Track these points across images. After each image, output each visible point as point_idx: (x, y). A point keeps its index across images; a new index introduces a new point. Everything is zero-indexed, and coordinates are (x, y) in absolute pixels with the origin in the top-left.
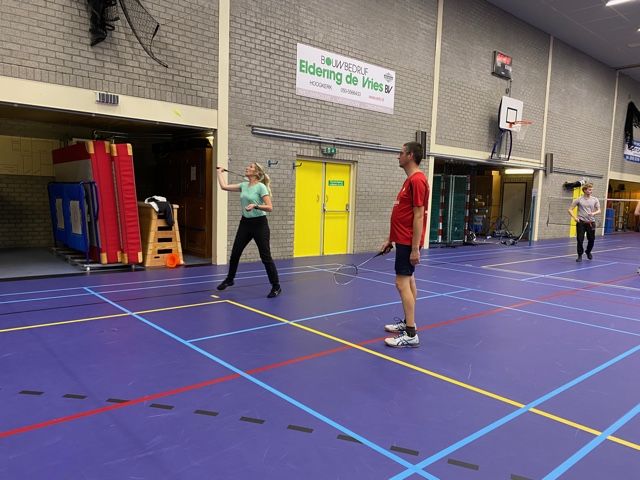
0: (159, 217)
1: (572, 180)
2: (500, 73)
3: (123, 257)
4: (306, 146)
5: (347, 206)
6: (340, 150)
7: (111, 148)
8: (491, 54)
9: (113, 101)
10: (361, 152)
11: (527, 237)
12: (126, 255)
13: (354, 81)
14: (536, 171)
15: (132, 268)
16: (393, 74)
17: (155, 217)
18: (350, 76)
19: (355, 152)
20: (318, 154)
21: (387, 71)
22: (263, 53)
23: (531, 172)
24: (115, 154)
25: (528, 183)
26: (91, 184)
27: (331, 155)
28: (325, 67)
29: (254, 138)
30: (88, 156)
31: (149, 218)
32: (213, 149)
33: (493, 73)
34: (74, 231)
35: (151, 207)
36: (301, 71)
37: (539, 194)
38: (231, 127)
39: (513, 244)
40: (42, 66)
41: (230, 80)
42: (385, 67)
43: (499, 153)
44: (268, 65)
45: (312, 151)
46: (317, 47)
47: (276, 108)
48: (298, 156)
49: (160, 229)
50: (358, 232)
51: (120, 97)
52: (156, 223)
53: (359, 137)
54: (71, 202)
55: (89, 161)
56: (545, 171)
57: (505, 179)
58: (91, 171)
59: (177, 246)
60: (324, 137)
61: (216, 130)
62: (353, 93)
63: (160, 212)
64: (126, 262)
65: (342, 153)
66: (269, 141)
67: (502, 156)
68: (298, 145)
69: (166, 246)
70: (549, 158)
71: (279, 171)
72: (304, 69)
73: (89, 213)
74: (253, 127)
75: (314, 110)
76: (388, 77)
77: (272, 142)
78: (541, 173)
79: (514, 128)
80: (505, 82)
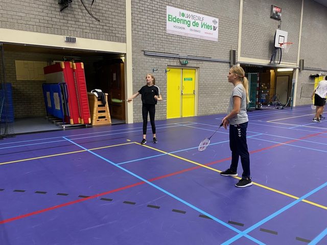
0: (99, 100)
1: (314, 73)
2: (275, 17)
3: (81, 121)
4: (172, 60)
5: (194, 91)
6: (190, 62)
7: (73, 65)
8: (270, 7)
9: (73, 41)
10: (201, 62)
11: (289, 105)
12: (82, 120)
13: (197, 25)
14: (295, 69)
15: (86, 126)
16: (217, 20)
17: (96, 100)
18: (195, 22)
19: (198, 62)
20: (179, 64)
21: (214, 19)
22: (149, 12)
23: (292, 70)
24: (75, 68)
25: (290, 76)
26: (64, 84)
27: (185, 64)
28: (181, 18)
29: (145, 57)
30: (62, 70)
31: (93, 100)
32: (125, 64)
33: (271, 17)
34: (56, 108)
35: (94, 95)
36: (169, 20)
37: (296, 81)
38: (133, 52)
39: (282, 109)
40: (37, 24)
41: (132, 27)
42: (213, 17)
43: (274, 60)
44: (151, 18)
45: (175, 63)
46: (177, 7)
47: (156, 41)
48: (168, 66)
49: (99, 106)
50: (200, 105)
51: (77, 38)
52: (97, 103)
53: (200, 54)
54: (54, 93)
55: (62, 72)
56: (299, 69)
57: (277, 75)
58: (63, 77)
59: (108, 114)
60: (182, 55)
61: (125, 54)
62: (196, 31)
63: (99, 97)
64: (83, 123)
65: (191, 63)
66: (153, 58)
67: (276, 62)
68: (168, 60)
69: (103, 114)
70: (302, 62)
71: (158, 74)
72: (170, 19)
73: (63, 99)
74: (144, 51)
75: (176, 41)
76: (214, 22)
77: (155, 59)
78: (297, 70)
79: (283, 47)
80: (277, 22)
